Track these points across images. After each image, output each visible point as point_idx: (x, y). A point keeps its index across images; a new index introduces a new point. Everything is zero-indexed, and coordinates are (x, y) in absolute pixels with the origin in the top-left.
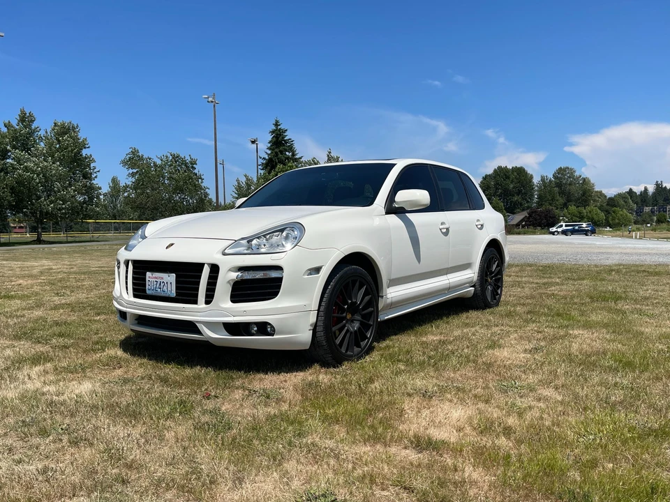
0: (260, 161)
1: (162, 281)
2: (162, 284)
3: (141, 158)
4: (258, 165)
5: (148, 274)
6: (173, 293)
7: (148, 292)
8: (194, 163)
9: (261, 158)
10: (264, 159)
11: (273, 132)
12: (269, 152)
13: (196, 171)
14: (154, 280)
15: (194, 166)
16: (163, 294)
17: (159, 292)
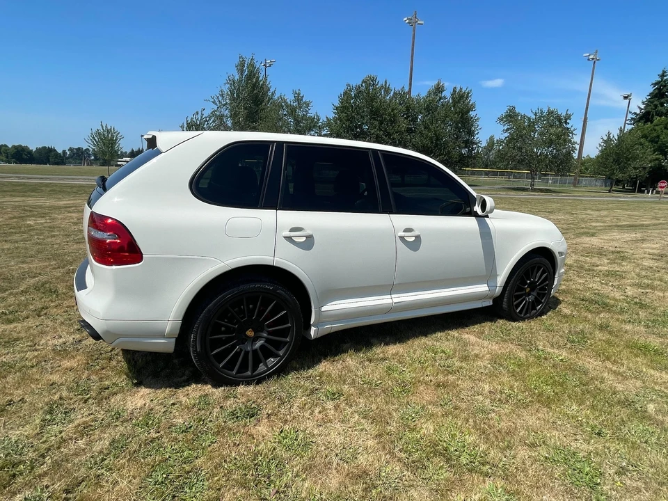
0: (630, 116)
3: (517, 115)
4: (626, 120)
8: (568, 117)
9: (630, 113)
10: (635, 113)
11: (655, 84)
12: (642, 107)
13: (569, 126)
15: (568, 121)
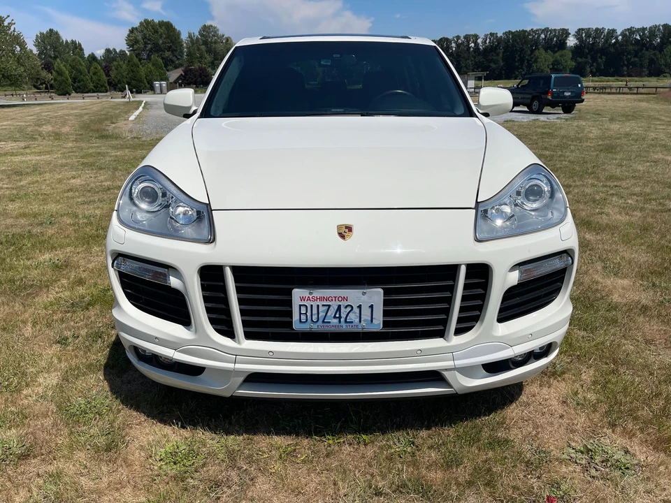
1: (344, 303)
2: (344, 312)
5: (298, 294)
6: (378, 323)
7: (297, 326)
14: (320, 303)
16: (345, 328)
17: (334, 324)
